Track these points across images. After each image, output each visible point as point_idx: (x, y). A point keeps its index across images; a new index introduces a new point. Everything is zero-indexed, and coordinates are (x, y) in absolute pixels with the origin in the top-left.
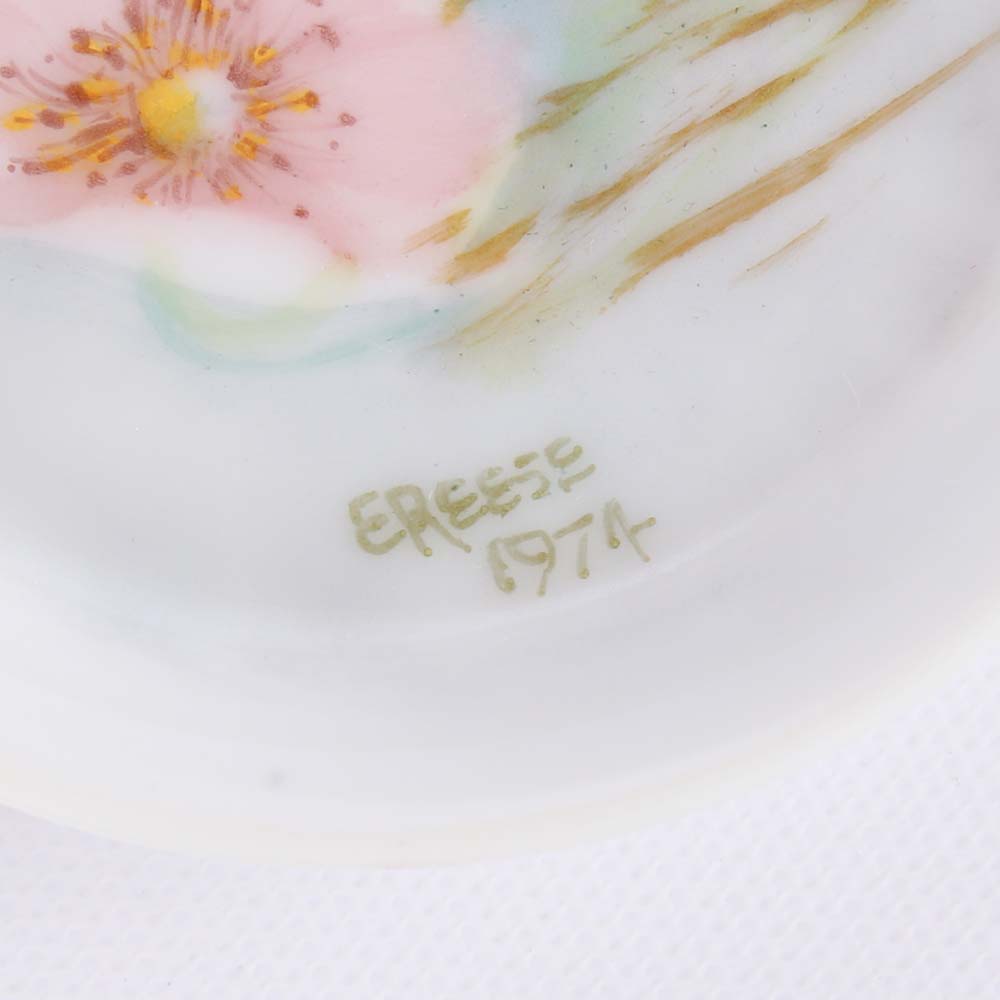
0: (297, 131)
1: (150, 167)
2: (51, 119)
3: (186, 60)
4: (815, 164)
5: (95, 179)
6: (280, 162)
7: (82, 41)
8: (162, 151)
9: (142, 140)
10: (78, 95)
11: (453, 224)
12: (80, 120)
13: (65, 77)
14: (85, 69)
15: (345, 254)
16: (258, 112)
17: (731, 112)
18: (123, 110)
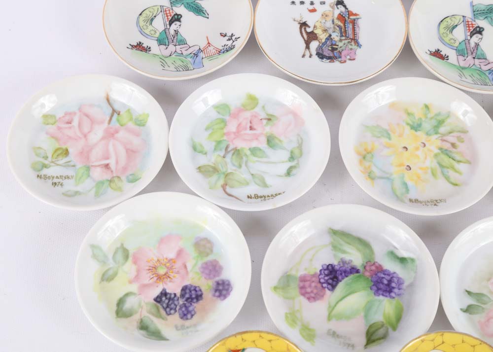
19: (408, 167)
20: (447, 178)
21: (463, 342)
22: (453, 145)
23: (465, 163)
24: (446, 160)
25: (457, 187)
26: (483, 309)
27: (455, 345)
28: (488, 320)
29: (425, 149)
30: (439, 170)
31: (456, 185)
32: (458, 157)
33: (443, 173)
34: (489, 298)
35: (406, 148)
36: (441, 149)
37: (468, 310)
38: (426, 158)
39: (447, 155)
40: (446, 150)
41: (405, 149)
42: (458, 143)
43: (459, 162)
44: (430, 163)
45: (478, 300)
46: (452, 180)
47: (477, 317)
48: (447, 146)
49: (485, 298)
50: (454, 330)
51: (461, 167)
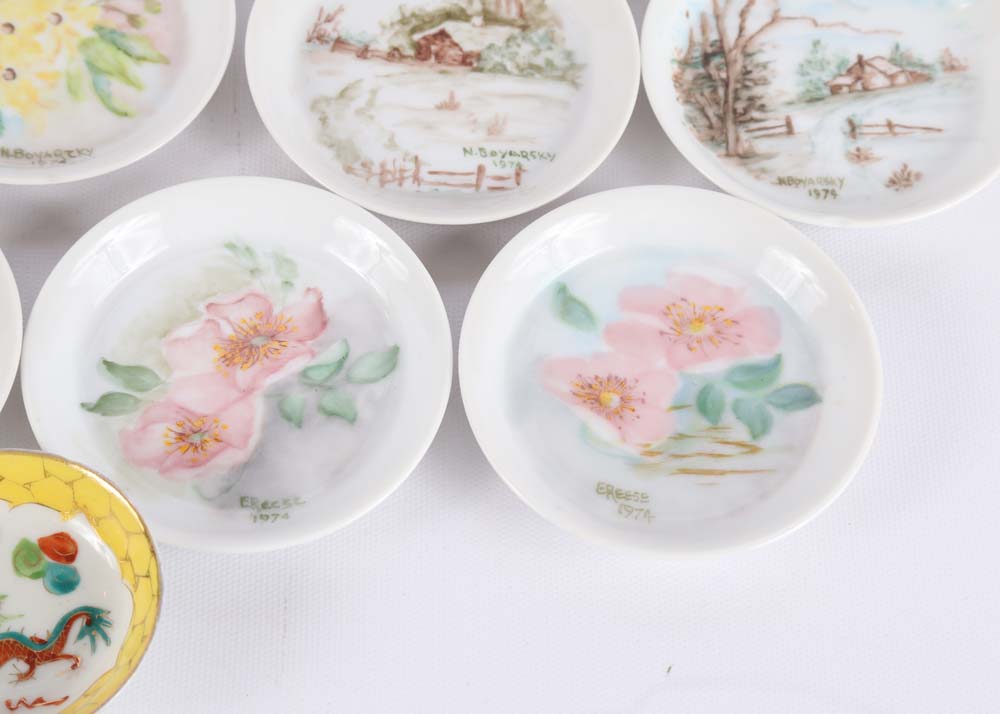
0: (627, 414)
1: (596, 405)
2: (583, 388)
3: (614, 392)
4: (723, 473)
5: (585, 402)
6: (621, 417)
7: (597, 377)
8: (601, 404)
9: (597, 400)
10: (590, 386)
11: (648, 445)
12: (587, 390)
13: (589, 381)
14: (594, 382)
15: (624, 439)
16: (622, 407)
17: (712, 455)
18: (597, 393)
19: (9, 72)
20: (105, 99)
21: (46, 474)
22: (133, 20)
23: (152, 61)
24: (108, 55)
25: (125, 119)
26: (137, 401)
27: (29, 484)
28: (144, 428)
29: (60, 28)
30: (86, 79)
31: (126, 114)
32: (139, 49)
33: (96, 86)
34: (157, 377)
35: (10, 27)
36: (99, 29)
37: (103, 406)
38: (57, 51)
39: (114, 43)
40: (113, 31)
41: (8, 30)
42: (146, 16)
43: (140, 59)
44: (69, 61)
45: (128, 384)
46: (118, 104)
47: (119, 423)
48: (116, 21)
49: (146, 379)
50: (39, 448)
51: (146, 73)
